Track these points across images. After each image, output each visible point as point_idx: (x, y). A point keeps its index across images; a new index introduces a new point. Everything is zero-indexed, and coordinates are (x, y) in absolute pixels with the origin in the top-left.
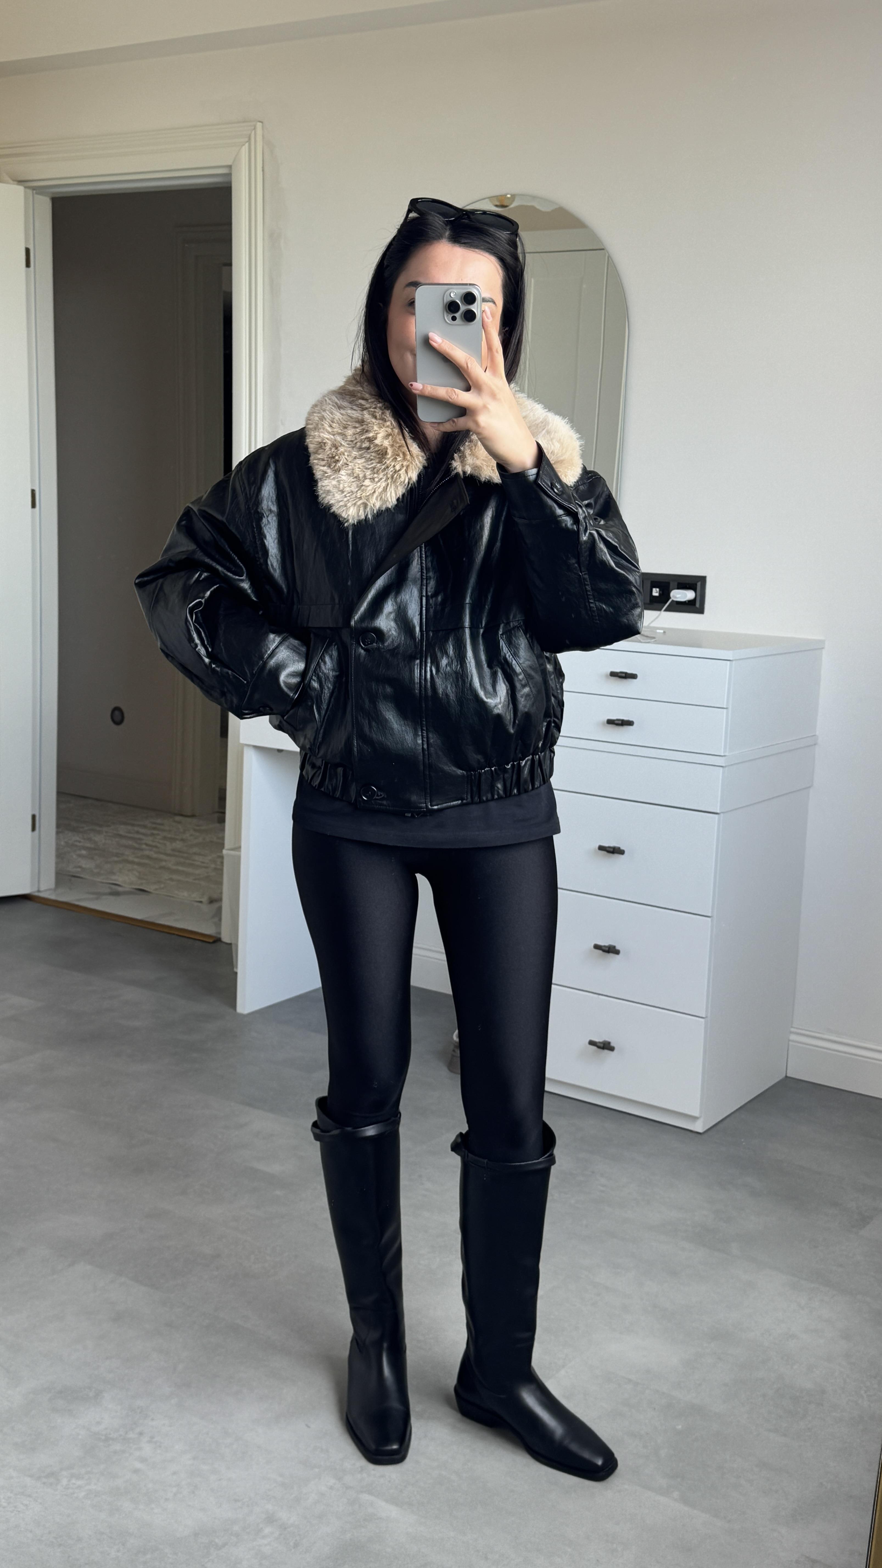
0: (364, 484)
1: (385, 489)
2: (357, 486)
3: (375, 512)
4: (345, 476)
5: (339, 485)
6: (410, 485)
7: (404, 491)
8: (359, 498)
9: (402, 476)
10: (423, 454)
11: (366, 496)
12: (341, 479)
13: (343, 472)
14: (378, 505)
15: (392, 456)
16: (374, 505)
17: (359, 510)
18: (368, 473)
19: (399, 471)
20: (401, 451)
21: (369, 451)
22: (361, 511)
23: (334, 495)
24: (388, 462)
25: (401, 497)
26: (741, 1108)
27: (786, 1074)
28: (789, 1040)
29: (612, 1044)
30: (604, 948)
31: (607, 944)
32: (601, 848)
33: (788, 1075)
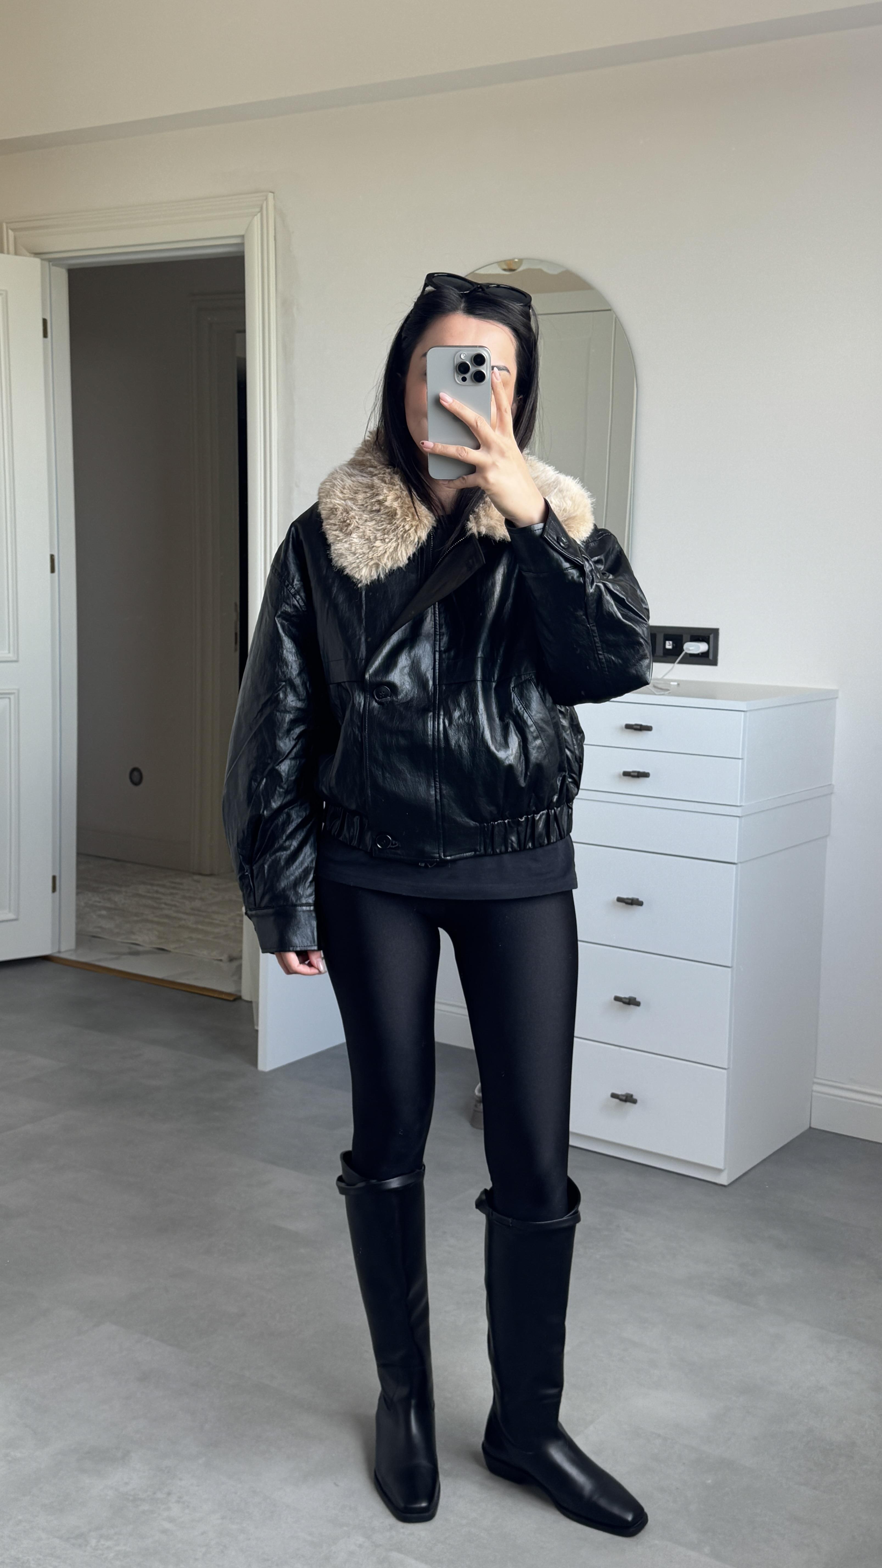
0: (375, 545)
1: (396, 549)
2: (369, 548)
3: (387, 571)
4: (356, 538)
5: (351, 547)
6: (420, 545)
7: (415, 550)
8: (370, 559)
9: (411, 535)
10: (431, 515)
11: (378, 557)
12: (353, 542)
13: (354, 535)
14: (389, 565)
15: (401, 517)
16: (385, 564)
17: (372, 570)
18: (379, 534)
19: (409, 530)
20: (410, 512)
21: (379, 513)
22: (373, 571)
23: (346, 557)
24: (398, 523)
25: (412, 556)
26: (764, 1160)
27: (810, 1124)
28: (812, 1091)
29: (635, 1097)
30: (624, 1000)
31: (627, 996)
32: (620, 900)
33: (813, 1126)
